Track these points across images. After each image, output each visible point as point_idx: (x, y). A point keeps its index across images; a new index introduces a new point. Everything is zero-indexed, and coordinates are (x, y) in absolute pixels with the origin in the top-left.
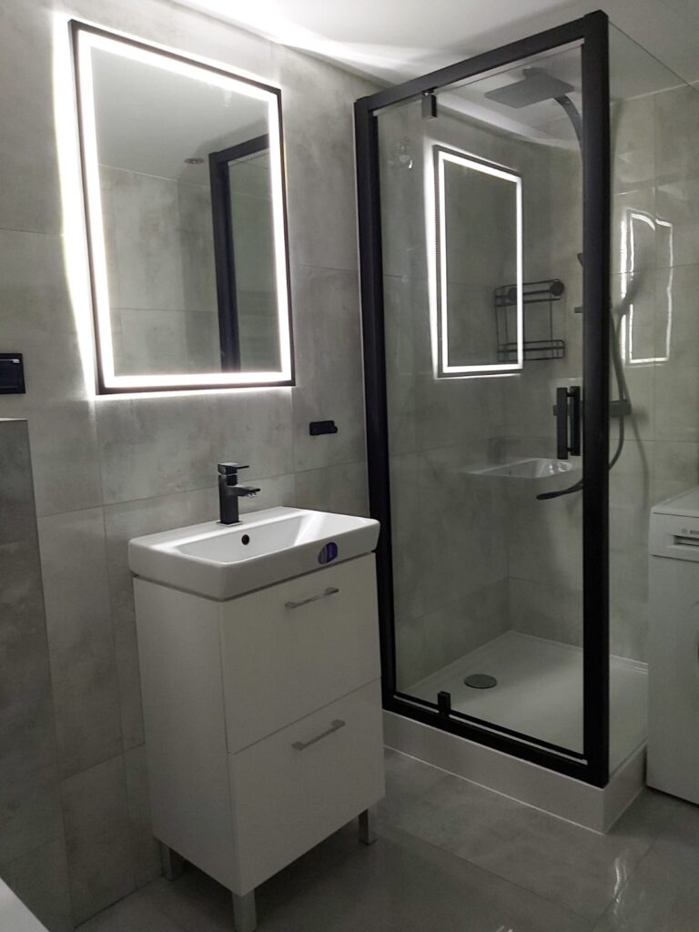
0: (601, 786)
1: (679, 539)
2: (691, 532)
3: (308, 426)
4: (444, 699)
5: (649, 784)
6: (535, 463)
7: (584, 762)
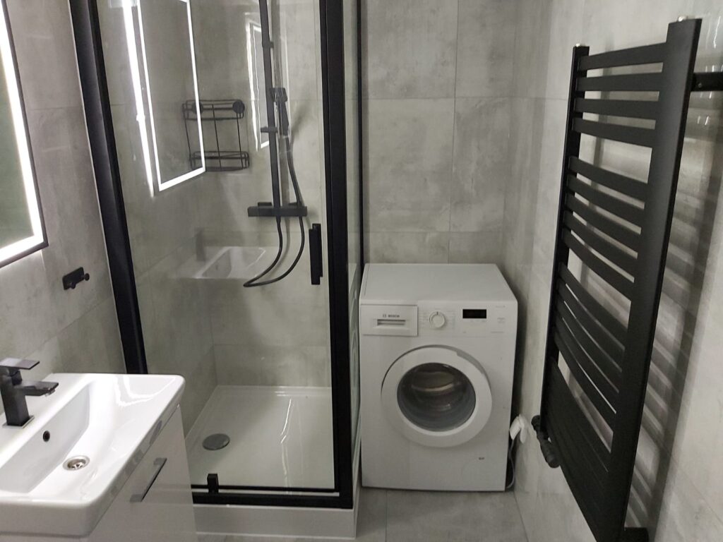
0: (351, 508)
1: (380, 322)
2: (389, 316)
3: (61, 280)
4: (213, 479)
5: (364, 484)
6: (228, 252)
7: (337, 494)
